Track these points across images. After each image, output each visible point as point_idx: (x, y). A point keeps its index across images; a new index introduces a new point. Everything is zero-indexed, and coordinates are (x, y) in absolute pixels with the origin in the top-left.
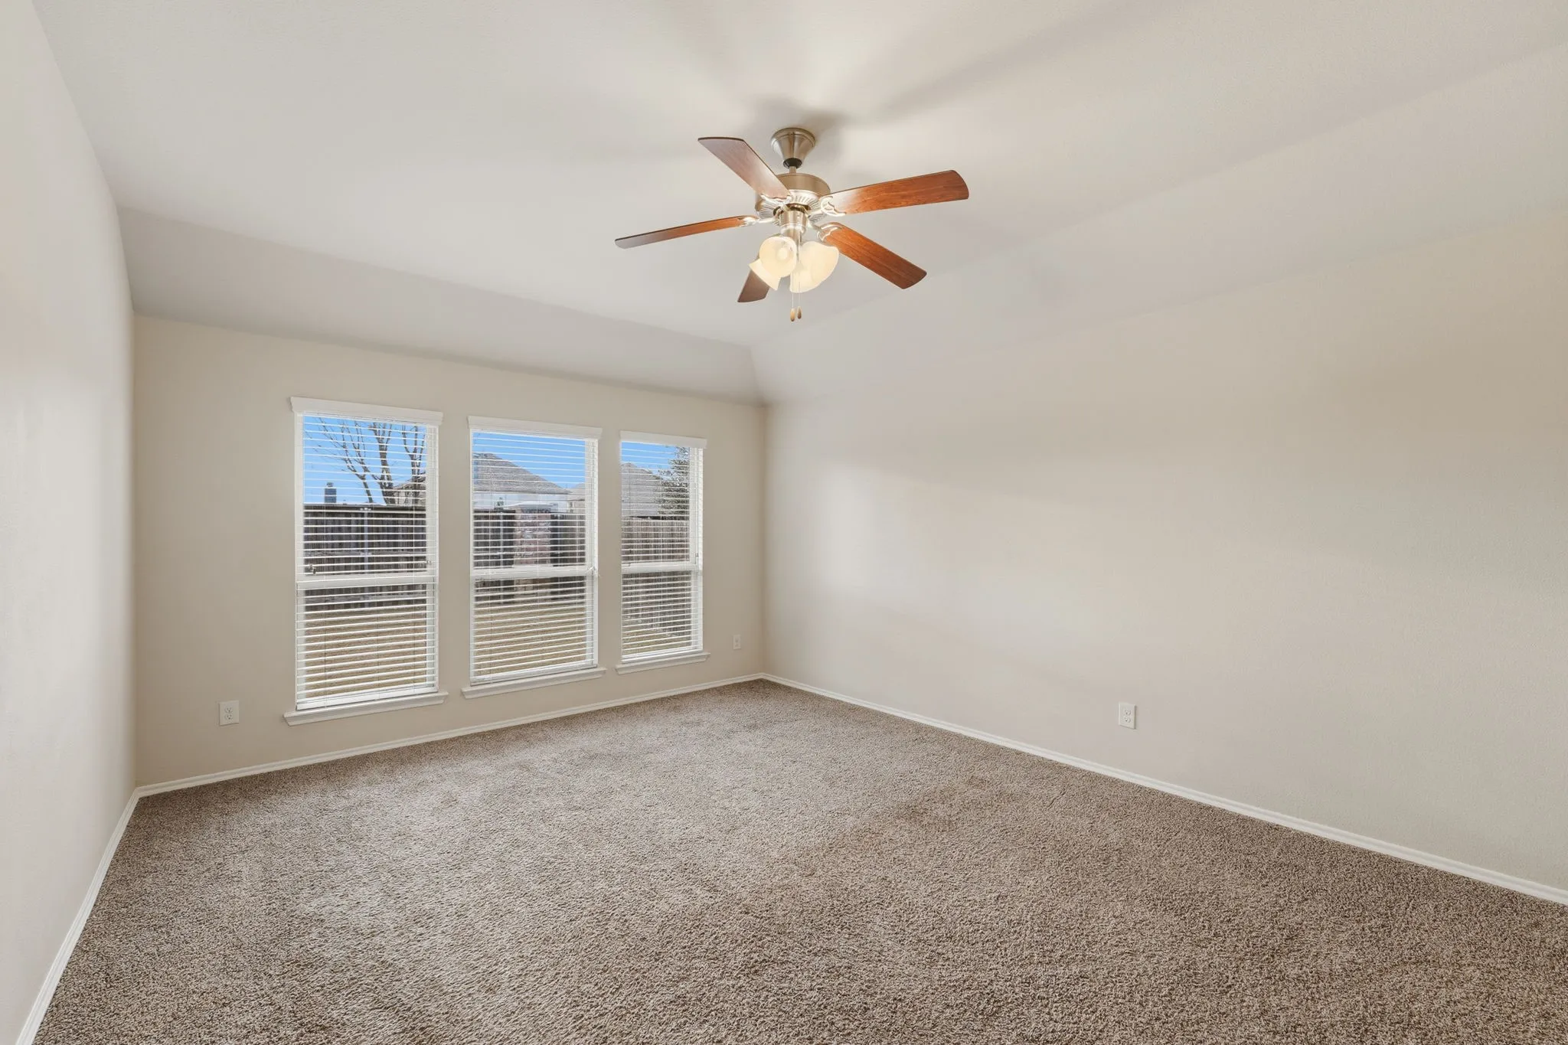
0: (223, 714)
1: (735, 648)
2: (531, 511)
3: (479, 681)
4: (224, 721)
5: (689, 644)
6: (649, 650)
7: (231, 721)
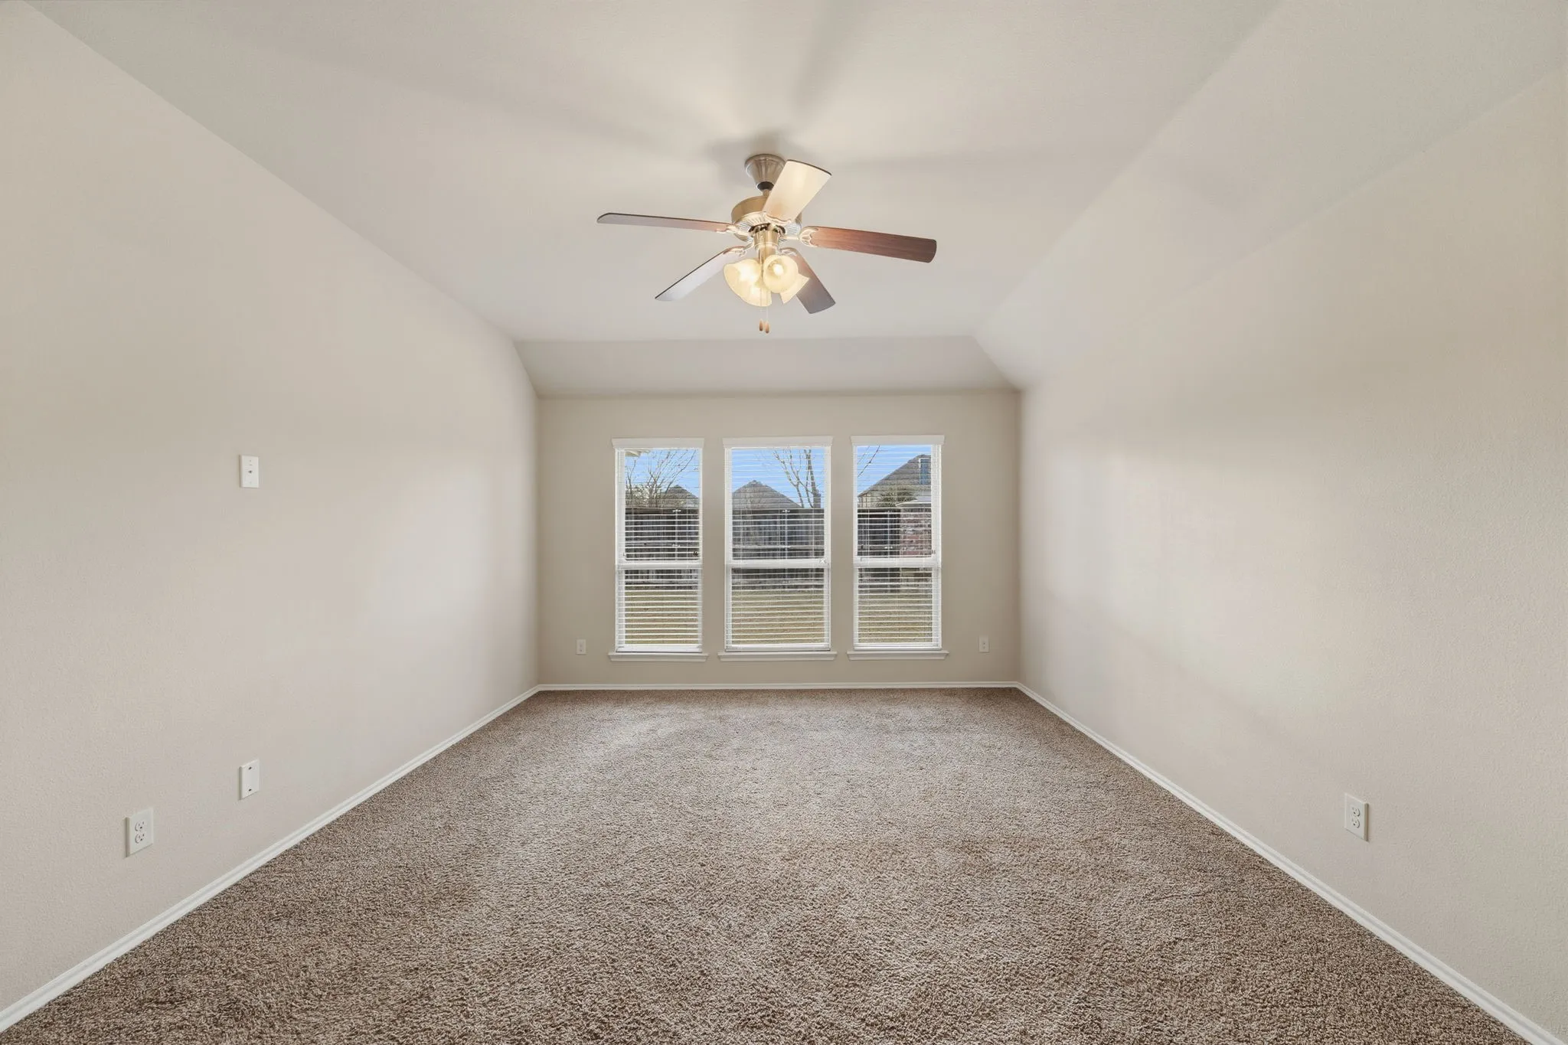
0: (578, 647)
1: (981, 650)
2: (912, 511)
3: (733, 648)
4: (579, 653)
5: (931, 640)
6: (884, 641)
7: (582, 653)
